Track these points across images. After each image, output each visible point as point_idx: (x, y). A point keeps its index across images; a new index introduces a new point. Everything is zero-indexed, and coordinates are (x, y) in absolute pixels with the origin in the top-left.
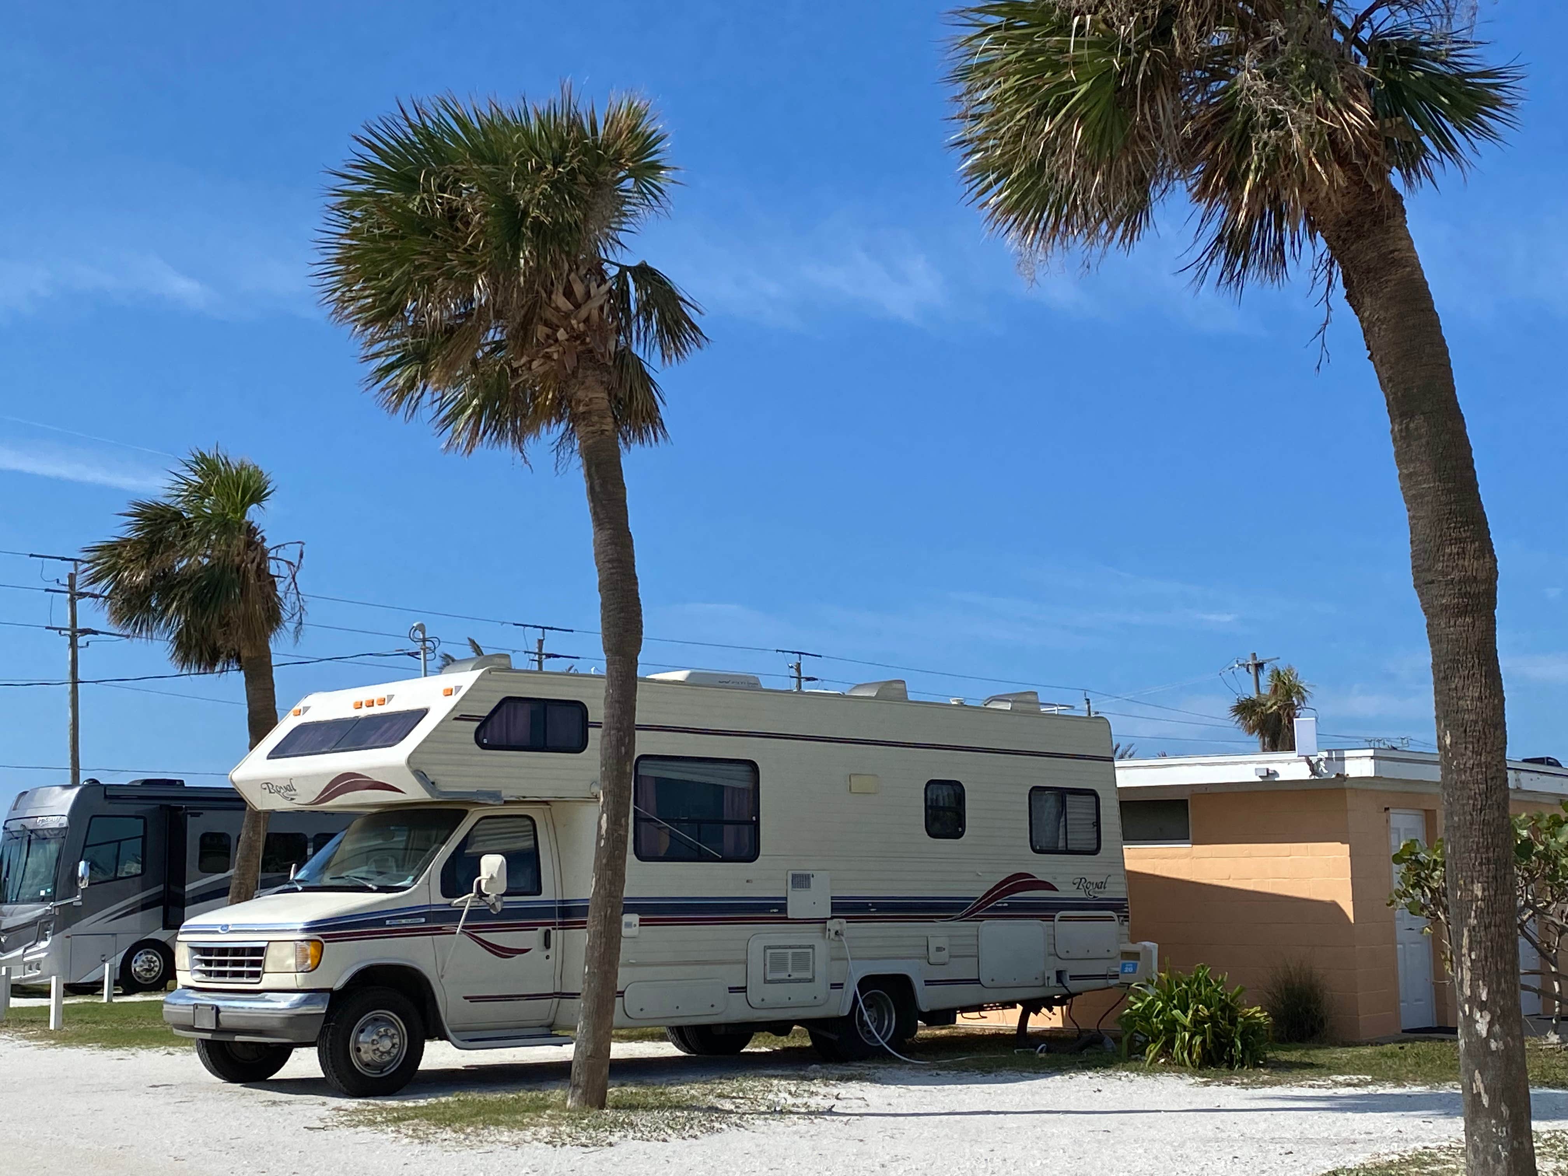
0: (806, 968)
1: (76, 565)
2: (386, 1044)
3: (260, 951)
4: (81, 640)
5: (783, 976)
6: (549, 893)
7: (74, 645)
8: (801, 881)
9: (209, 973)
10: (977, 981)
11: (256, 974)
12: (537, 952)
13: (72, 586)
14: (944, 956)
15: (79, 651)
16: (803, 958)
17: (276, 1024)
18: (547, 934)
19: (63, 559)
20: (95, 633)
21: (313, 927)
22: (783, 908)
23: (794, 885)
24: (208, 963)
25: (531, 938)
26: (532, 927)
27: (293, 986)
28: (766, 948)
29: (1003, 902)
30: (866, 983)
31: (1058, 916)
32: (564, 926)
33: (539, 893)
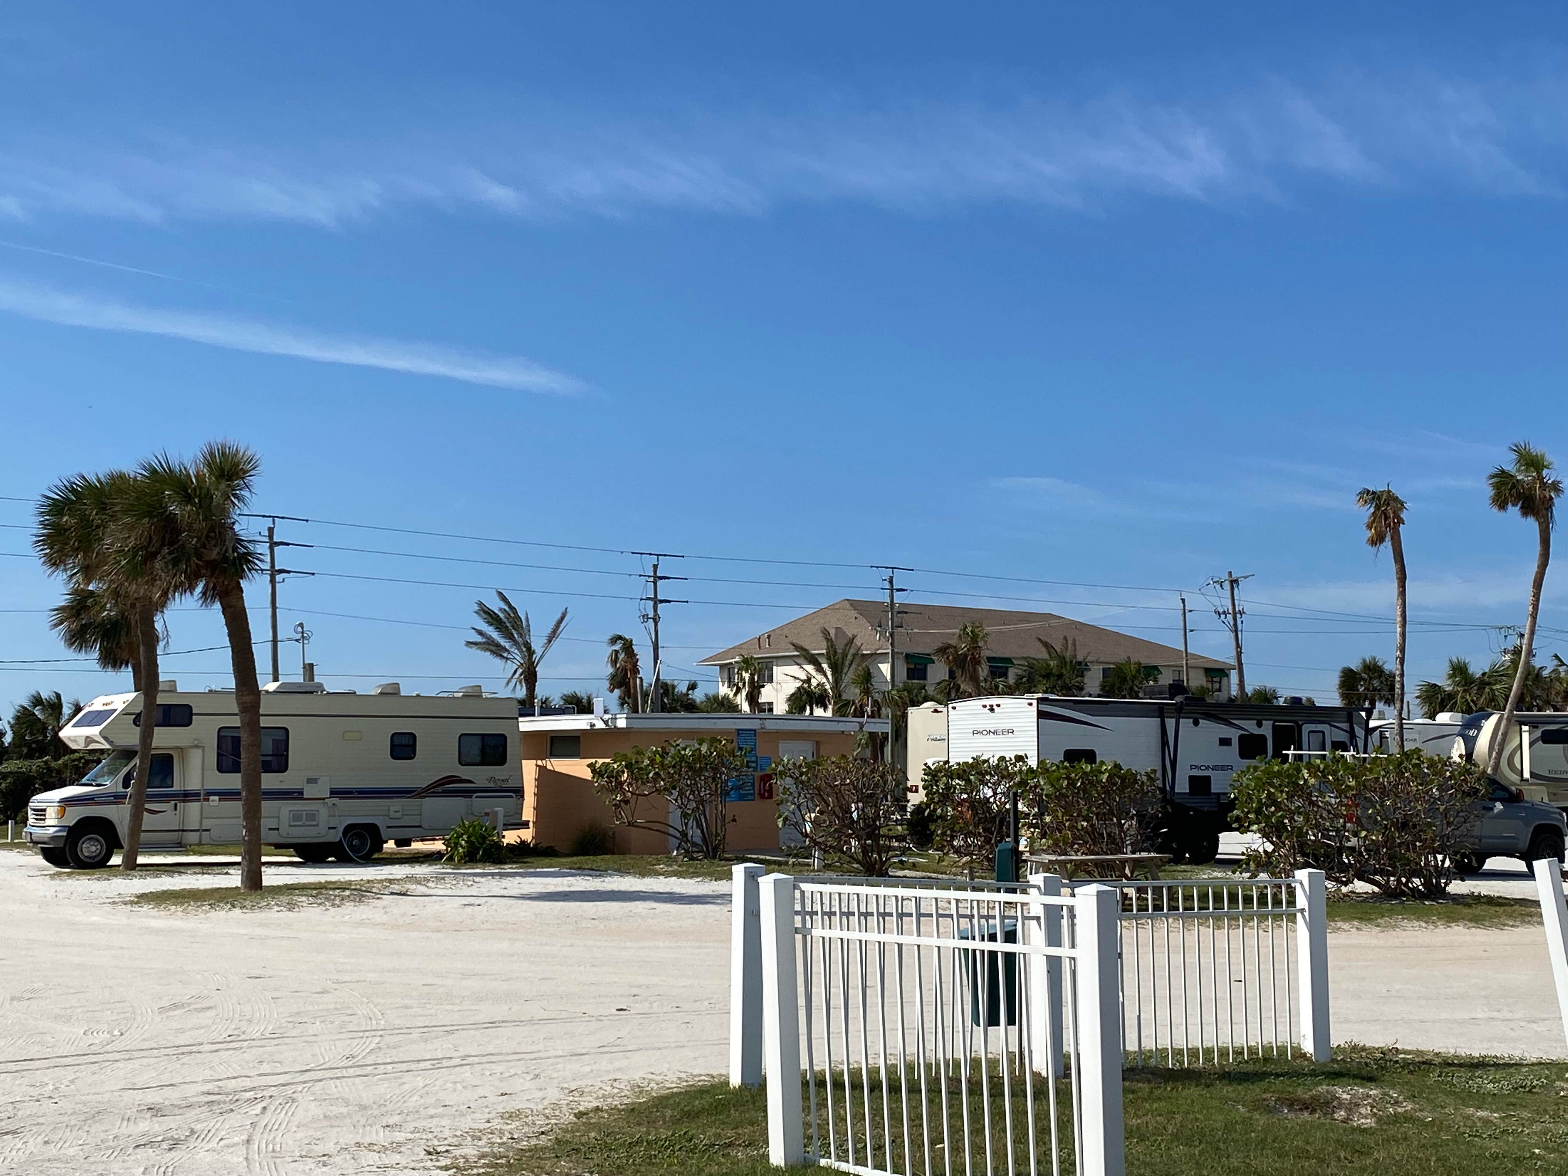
0: (314, 820)
1: (274, 521)
2: (94, 848)
3: (44, 810)
4: (279, 578)
5: (301, 823)
6: (176, 787)
7: (273, 582)
8: (311, 781)
9: (37, 819)
10: (420, 826)
11: (44, 820)
12: (170, 812)
13: (271, 536)
14: (398, 815)
15: (278, 585)
16: (311, 816)
17: (46, 840)
18: (176, 805)
19: (264, 516)
20: (288, 572)
21: (62, 801)
22: (302, 793)
23: (308, 783)
24: (37, 815)
25: (168, 806)
26: (169, 802)
27: (54, 824)
28: (290, 811)
29: (440, 789)
30: (349, 828)
31: (475, 795)
32: (184, 801)
33: (172, 787)
